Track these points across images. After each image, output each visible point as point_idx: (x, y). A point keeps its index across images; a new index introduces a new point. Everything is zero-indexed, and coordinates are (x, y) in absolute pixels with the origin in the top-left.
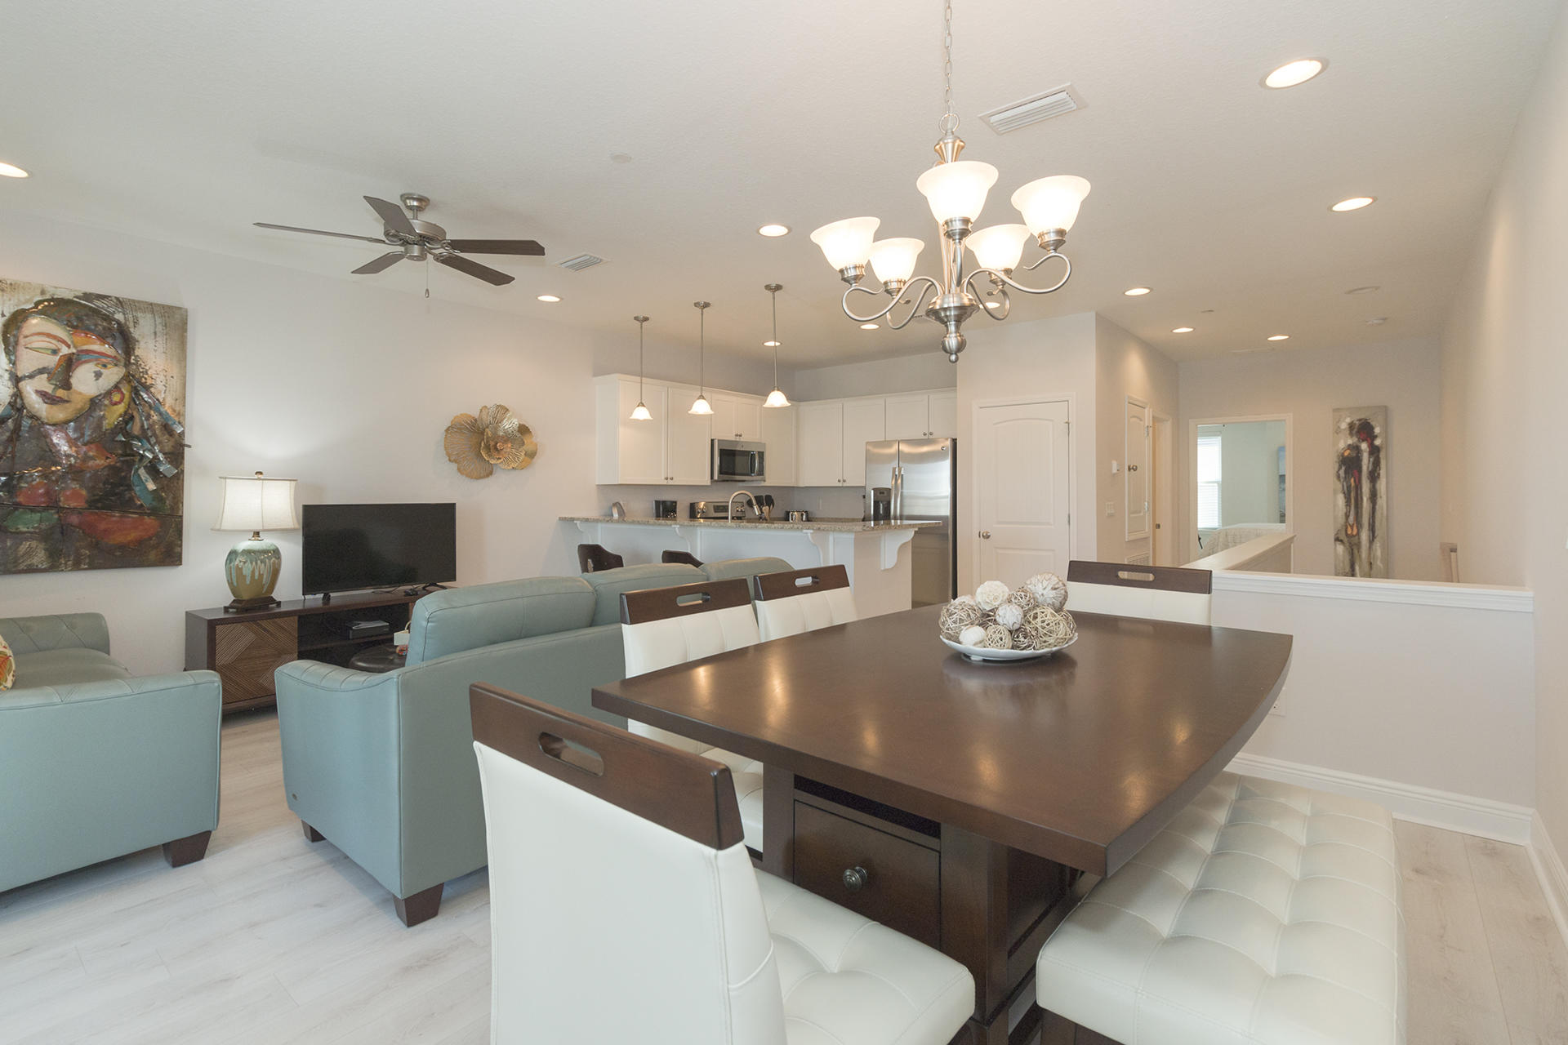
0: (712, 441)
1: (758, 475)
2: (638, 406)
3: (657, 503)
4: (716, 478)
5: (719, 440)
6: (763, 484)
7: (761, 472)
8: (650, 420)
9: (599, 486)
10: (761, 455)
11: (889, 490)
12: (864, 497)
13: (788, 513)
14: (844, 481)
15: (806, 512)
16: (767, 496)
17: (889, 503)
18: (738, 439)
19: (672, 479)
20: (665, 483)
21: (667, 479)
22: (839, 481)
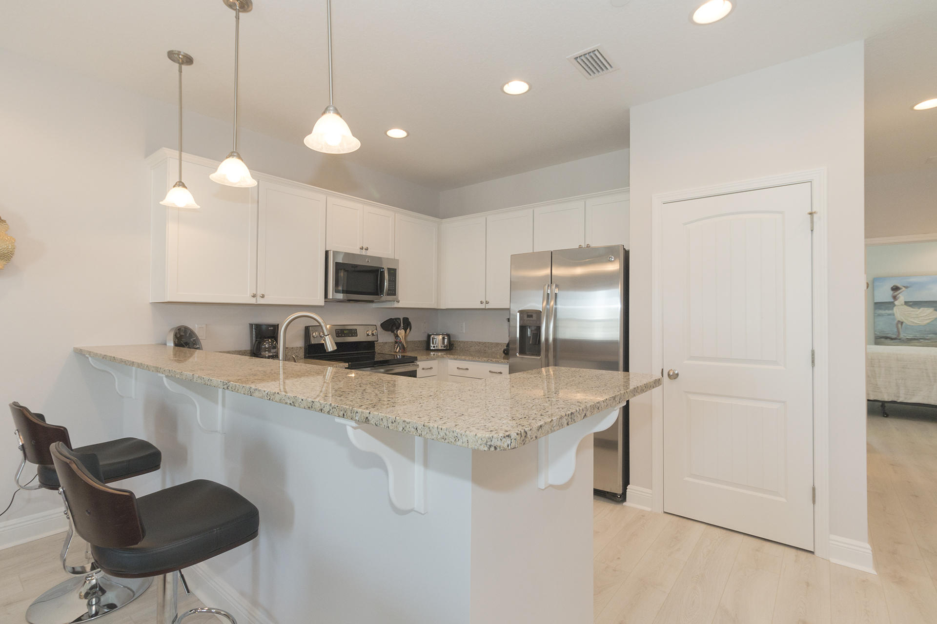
0: (327, 253)
1: (388, 294)
2: (174, 186)
3: (251, 325)
4: (330, 296)
5: (333, 252)
6: (396, 305)
7: (393, 291)
8: (194, 210)
9: (155, 304)
10: (393, 273)
11: (538, 313)
12: (509, 320)
13: (429, 336)
14: (487, 303)
15: (448, 335)
16: (404, 319)
17: (539, 328)
18: (364, 253)
19: (263, 296)
20: (253, 301)
21: (254, 296)
22: (482, 303)
